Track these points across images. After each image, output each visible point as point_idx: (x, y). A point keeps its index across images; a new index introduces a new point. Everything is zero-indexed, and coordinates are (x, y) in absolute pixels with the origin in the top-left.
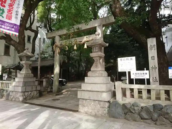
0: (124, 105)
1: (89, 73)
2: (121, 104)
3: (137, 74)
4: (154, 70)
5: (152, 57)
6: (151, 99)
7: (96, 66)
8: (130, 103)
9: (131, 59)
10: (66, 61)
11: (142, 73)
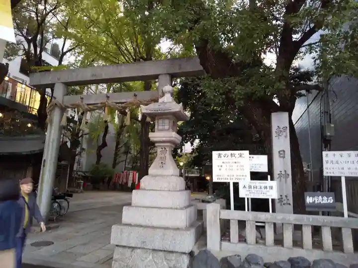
0: (225, 261)
1: (145, 181)
2: (219, 259)
3: (252, 187)
4: (283, 180)
5: (281, 153)
6: (283, 246)
7: (162, 163)
8: (239, 256)
9: (241, 156)
10: (69, 144)
11: (263, 185)
